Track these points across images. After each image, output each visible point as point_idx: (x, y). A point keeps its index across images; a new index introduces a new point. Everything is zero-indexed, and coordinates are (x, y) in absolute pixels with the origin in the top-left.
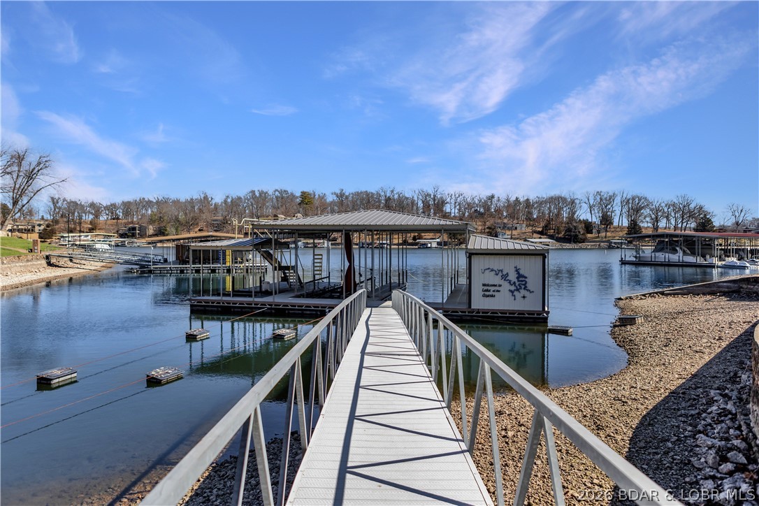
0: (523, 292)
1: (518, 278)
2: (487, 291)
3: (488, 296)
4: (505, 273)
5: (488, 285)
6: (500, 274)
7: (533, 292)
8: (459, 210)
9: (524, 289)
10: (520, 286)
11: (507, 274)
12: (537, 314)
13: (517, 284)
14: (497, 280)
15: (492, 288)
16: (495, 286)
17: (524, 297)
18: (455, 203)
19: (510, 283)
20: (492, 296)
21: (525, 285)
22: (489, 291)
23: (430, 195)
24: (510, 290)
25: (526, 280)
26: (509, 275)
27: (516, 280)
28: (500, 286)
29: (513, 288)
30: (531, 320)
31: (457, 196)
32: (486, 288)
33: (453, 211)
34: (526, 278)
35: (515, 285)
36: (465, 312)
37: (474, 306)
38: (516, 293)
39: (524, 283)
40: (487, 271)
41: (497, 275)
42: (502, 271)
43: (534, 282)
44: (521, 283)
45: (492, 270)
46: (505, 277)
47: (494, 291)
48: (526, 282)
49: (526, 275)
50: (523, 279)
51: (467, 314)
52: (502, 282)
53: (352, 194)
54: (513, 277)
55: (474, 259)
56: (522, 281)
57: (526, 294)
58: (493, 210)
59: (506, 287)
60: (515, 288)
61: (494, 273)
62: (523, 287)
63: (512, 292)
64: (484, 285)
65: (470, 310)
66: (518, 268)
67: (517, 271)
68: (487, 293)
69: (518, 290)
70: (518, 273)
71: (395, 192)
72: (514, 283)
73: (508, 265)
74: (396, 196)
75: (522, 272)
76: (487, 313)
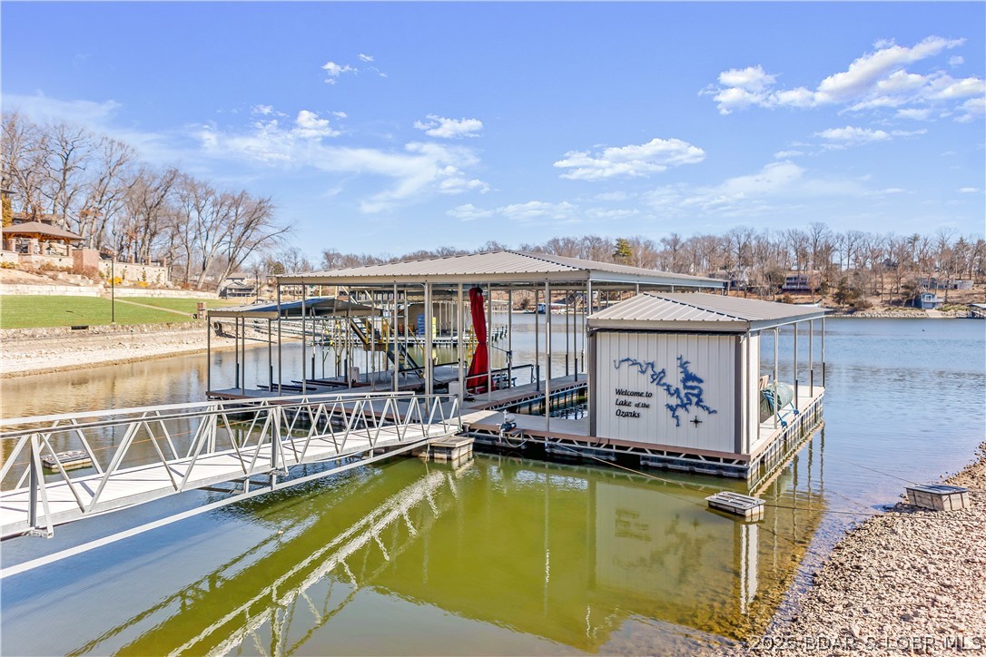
0: (695, 411)
1: (684, 381)
2: (625, 404)
3: (626, 415)
4: (658, 369)
5: (626, 393)
6: (650, 372)
7: (715, 412)
8: (856, 260)
9: (697, 404)
10: (689, 399)
11: (663, 372)
12: (725, 461)
13: (682, 395)
14: (643, 383)
15: (634, 400)
16: (640, 395)
17: (696, 422)
18: (850, 250)
19: (668, 390)
20: (634, 415)
21: (698, 396)
22: (629, 404)
23: (808, 239)
24: (670, 407)
25: (701, 385)
26: (668, 373)
27: (681, 386)
28: (649, 395)
29: (674, 401)
30: (714, 472)
31: (853, 239)
32: (623, 398)
33: (845, 261)
34: (700, 381)
35: (678, 396)
36: (585, 443)
37: (602, 434)
38: (680, 412)
39: (696, 392)
40: (626, 364)
41: (643, 372)
42: (653, 365)
43: (716, 391)
44: (690, 392)
45: (635, 363)
46: (658, 378)
47: (637, 405)
48: (701, 391)
49: (699, 375)
50: (695, 384)
51: (589, 447)
52: (653, 388)
53: (690, 241)
54: (674, 378)
55: (602, 339)
56: (693, 388)
57: (702, 415)
58: (916, 260)
59: (661, 398)
60: (679, 402)
61: (636, 368)
62: (694, 400)
63: (672, 409)
64: (619, 392)
65: (593, 440)
66: (684, 360)
67: (684, 365)
68: (625, 409)
69: (683, 406)
70: (685, 371)
71: (752, 237)
72: (677, 391)
73: (665, 354)
74: (754, 243)
75: (692, 369)
76: (626, 448)
